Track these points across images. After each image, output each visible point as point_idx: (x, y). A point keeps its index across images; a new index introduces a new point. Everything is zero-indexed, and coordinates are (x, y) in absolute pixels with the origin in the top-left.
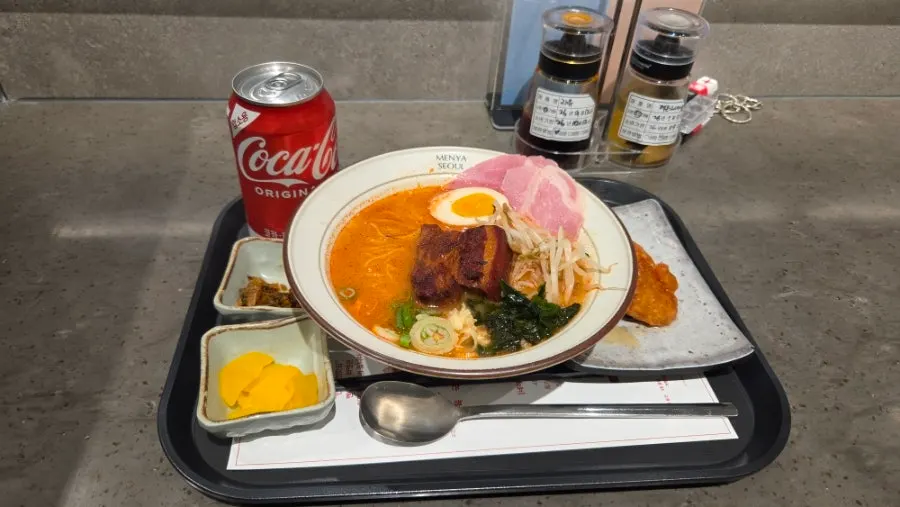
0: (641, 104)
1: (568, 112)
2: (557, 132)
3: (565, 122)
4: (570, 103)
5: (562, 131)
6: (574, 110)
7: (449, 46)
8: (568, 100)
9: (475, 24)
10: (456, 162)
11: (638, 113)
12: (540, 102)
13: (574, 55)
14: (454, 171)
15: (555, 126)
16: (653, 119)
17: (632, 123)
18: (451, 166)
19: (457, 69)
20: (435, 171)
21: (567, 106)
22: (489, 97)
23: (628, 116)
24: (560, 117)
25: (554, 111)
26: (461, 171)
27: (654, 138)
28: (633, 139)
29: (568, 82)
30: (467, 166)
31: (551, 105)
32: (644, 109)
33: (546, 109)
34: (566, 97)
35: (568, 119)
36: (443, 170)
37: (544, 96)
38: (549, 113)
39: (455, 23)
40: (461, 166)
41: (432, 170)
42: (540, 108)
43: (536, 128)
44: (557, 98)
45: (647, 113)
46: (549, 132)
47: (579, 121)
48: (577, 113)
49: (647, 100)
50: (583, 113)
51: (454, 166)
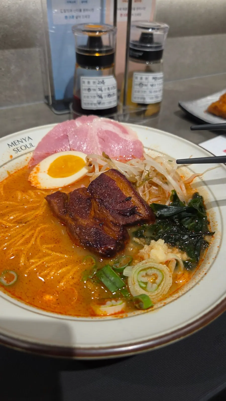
0: (141, 78)
1: (103, 88)
2: (99, 103)
3: (103, 95)
4: (103, 82)
5: (102, 102)
6: (107, 87)
7: (13, 67)
8: (101, 80)
9: (26, 50)
10: (25, 143)
11: (141, 84)
12: (84, 86)
13: (97, 50)
14: (28, 150)
15: (97, 99)
16: (149, 87)
17: (139, 92)
18: (23, 148)
19: (22, 83)
20: (14, 157)
21: (102, 85)
22: (47, 98)
23: (136, 88)
24: (99, 92)
25: (94, 90)
26: (33, 149)
27: (152, 98)
28: (141, 101)
29: (98, 69)
30: (35, 144)
31: (92, 86)
32: (144, 81)
33: (89, 90)
34: (101, 78)
35: (104, 93)
36: (19, 153)
37: (86, 81)
38: (92, 92)
39: (13, 51)
40: (31, 145)
41: (11, 156)
42: (85, 89)
43: (85, 104)
44: (95, 80)
45: (146, 83)
46: (95, 104)
47: (111, 93)
48: (109, 89)
49: (145, 75)
50: (112, 88)
51: (26, 147)
